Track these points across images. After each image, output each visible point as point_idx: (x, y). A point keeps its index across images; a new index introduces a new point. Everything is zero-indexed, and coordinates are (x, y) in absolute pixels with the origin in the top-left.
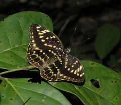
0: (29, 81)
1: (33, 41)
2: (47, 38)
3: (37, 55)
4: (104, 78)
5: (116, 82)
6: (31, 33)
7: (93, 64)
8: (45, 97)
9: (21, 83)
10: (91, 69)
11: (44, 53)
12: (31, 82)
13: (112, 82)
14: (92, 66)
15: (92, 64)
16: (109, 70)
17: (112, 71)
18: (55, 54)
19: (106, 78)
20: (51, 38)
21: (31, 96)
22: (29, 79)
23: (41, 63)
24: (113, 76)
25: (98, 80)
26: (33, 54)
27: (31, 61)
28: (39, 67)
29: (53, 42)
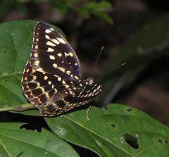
0: (21, 127)
1: (36, 55)
2: (60, 55)
3: (38, 84)
4: (147, 134)
5: (166, 142)
6: (36, 38)
7: (131, 110)
8: (46, 153)
9: (9, 130)
10: (126, 117)
11: (50, 83)
12: (24, 129)
13: (160, 141)
14: (128, 113)
15: (128, 110)
16: (157, 123)
17: (162, 124)
18: (67, 86)
19: (150, 135)
20: (66, 55)
21: (23, 150)
22: (22, 124)
23: (44, 99)
24: (163, 132)
25: (137, 136)
26: (32, 81)
27: (28, 93)
28: (40, 104)
29: (68, 62)
